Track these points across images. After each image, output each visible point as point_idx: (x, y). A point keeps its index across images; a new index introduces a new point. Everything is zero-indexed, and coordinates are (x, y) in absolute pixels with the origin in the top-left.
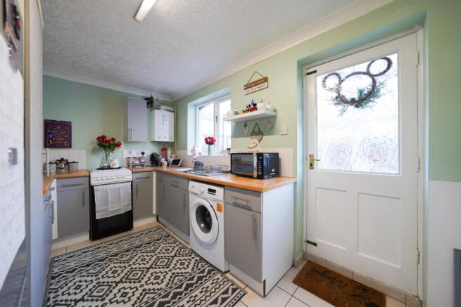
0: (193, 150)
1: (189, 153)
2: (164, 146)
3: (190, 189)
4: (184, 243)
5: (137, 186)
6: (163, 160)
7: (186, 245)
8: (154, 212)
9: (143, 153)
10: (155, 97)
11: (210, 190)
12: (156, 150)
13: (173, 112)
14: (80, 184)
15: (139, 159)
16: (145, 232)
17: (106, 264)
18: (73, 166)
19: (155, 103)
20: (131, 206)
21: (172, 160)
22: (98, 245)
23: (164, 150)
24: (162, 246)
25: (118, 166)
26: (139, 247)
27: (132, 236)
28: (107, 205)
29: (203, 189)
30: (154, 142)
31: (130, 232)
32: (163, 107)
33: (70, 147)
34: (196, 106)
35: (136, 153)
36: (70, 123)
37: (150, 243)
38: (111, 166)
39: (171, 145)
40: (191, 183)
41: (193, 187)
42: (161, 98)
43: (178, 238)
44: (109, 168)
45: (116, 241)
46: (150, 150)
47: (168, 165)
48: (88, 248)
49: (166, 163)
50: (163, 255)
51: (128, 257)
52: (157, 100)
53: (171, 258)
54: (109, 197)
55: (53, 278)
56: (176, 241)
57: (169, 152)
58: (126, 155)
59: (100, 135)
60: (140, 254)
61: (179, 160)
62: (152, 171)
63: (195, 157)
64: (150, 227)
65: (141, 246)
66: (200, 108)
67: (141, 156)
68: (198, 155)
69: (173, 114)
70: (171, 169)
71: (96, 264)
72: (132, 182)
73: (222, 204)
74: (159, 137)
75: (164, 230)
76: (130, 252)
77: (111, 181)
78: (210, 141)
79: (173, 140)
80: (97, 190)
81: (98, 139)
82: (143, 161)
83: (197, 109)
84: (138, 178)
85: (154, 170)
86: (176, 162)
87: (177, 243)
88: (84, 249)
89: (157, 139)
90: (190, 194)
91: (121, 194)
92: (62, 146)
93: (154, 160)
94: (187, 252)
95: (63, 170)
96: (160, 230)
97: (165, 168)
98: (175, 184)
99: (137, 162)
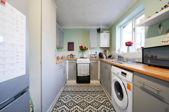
0: (119, 51)
1: (117, 52)
2: (105, 49)
3: (112, 70)
4: (109, 99)
5: (92, 66)
6: (104, 56)
7: (110, 100)
8: (99, 78)
9: (96, 53)
10: (101, 28)
11: (122, 73)
12: (102, 51)
13: (109, 33)
14: (74, 63)
15: (95, 55)
16: (94, 86)
17: (77, 94)
18: (74, 56)
19: (101, 30)
20: (89, 74)
21: (108, 56)
22: (78, 85)
23: (105, 51)
24: (99, 96)
25: (86, 57)
26: (89, 92)
27: (89, 86)
28: (81, 71)
29: (118, 71)
30: (101, 48)
31: (89, 84)
32: (104, 31)
33: (73, 50)
34: (121, 27)
35: (93, 53)
36: (74, 42)
37: (94, 92)
38: (84, 57)
39: (108, 48)
40: (113, 67)
41: (113, 69)
42: (104, 28)
43: (107, 95)
44: (83, 58)
45: (83, 86)
46: (99, 51)
47: (106, 58)
48: (75, 85)
49: (105, 57)
50: (97, 100)
51: (84, 95)
52: (102, 29)
53: (100, 104)
54: (82, 68)
55: (63, 92)
56: (105, 96)
57: (107, 52)
58: (90, 53)
59: (81, 46)
60: (88, 96)
61: (112, 56)
62: (98, 60)
63: (120, 54)
64: (97, 85)
65: (90, 92)
66: (124, 27)
67: (95, 54)
68: (121, 53)
69: (109, 34)
70: (107, 60)
71: (74, 93)
72: (90, 64)
73: (131, 85)
74: (102, 45)
75: (101, 88)
76: (85, 93)
77: (83, 63)
78: (129, 44)
79: (109, 47)
80: (78, 66)
81: (80, 47)
82: (96, 56)
83: (122, 28)
84: (92, 63)
85: (99, 60)
86: (110, 57)
87: (106, 97)
88: (74, 85)
89: (101, 46)
90: (112, 73)
91: (86, 68)
92: (72, 50)
93: (101, 56)
94: (109, 105)
95: (71, 58)
96: (100, 87)
97: (104, 59)
98: (106, 67)
99: (94, 56)
